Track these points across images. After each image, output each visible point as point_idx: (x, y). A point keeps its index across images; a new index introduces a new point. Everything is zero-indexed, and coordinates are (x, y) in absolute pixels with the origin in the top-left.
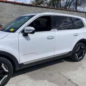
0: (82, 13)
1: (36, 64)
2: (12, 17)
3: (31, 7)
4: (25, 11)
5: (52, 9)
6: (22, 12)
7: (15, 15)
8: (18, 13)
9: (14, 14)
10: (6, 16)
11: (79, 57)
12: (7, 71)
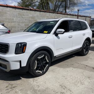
0: (74, 16)
1: (65, 56)
2: (13, 22)
3: (30, 11)
4: (25, 16)
5: (49, 13)
9: (14, 18)
10: (7, 21)
11: (86, 52)
12: (48, 61)
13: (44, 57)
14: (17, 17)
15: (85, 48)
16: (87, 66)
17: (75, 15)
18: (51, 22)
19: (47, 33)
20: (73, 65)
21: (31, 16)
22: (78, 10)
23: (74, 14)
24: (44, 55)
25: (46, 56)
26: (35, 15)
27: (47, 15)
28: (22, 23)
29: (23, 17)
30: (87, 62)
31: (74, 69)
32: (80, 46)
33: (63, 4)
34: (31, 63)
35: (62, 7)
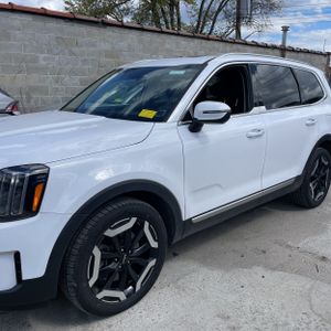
3: (102, 30)
4: (81, 46)
6: (73, 49)
7: (44, 59)
8: (56, 51)
9: (41, 56)
10: (13, 64)
11: (316, 194)
12: (154, 244)
13: (138, 228)
14: (49, 51)
15: (312, 179)
16: (324, 258)
17: (274, 47)
18: (172, 72)
19: (155, 120)
20: (264, 252)
21: (106, 46)
22: (285, 29)
23: (269, 44)
24: (134, 220)
25: (147, 224)
26: (123, 45)
27: (167, 46)
28: (72, 73)
29: (76, 50)
30: (324, 238)
31: (268, 274)
32: (296, 170)
33: (229, 7)
34: (73, 259)
35: (227, 16)
